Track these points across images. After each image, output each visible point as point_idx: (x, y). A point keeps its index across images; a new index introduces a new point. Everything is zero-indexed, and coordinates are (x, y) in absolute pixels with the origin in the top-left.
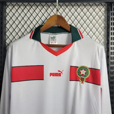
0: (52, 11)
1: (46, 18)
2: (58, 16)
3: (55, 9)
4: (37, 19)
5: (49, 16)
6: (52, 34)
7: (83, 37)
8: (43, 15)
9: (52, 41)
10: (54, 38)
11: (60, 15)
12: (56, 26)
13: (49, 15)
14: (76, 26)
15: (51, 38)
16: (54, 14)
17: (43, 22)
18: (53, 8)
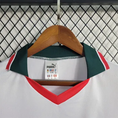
0: (50, 19)
1: (40, 32)
2: (60, 27)
3: (55, 17)
4: (24, 32)
5: (45, 28)
6: (48, 58)
7: (108, 68)
8: (35, 25)
9: (49, 72)
10: (53, 67)
11: (64, 25)
12: (57, 44)
13: (45, 25)
14: (91, 45)
15: (47, 67)
16: (52, 24)
17: (35, 38)
18: (51, 14)
